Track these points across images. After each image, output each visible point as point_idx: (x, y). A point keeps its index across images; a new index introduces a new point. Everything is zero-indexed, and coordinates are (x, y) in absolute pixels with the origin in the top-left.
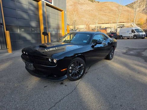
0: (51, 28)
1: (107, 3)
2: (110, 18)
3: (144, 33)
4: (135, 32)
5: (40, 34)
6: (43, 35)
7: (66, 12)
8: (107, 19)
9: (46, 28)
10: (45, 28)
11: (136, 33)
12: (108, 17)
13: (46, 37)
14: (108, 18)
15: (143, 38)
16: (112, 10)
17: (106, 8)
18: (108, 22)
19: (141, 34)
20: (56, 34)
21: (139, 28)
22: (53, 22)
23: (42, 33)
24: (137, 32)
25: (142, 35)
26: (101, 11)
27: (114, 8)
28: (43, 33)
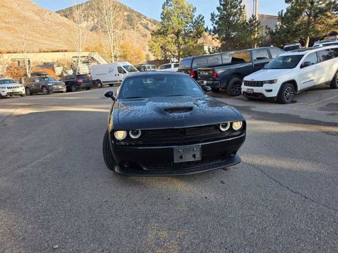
3: (139, 73)
4: (125, 72)
11: (128, 74)
16: (25, 19)
24: (129, 71)
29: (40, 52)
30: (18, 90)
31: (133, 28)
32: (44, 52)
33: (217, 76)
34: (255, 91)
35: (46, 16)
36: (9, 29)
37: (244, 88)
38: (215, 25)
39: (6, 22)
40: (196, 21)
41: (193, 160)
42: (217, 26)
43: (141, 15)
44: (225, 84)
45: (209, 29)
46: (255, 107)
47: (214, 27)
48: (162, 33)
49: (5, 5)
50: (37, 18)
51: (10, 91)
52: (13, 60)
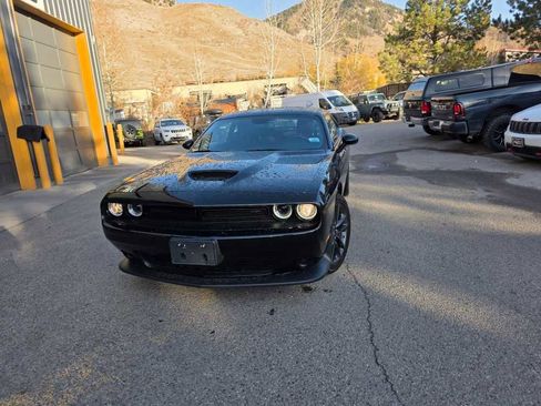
0: (47, 105)
1: (203, 10)
2: (223, 63)
3: (354, 108)
4: (330, 108)
5: (5, 136)
6: (23, 142)
7: (93, 40)
8: (213, 65)
9: (30, 107)
10: (27, 110)
11: (334, 110)
12: (214, 59)
13: (39, 147)
14: (217, 62)
15: (353, 123)
16: (225, 35)
17: (202, 25)
18: (218, 78)
19: (346, 110)
20: (68, 130)
21: (338, 93)
22: (49, 83)
23: (12, 134)
24: (337, 105)
25: (350, 113)
26: (186, 35)
27: (231, 28)
28: (22, 133)
29: (238, 80)
30: (183, 134)
31: (379, 33)
32: (243, 80)
33: (463, 112)
34: (527, 143)
35: (252, 28)
36: (205, 51)
37: (509, 136)
38: (516, 11)
39: (201, 42)
40: (474, 8)
41: (202, 262)
42: (521, 12)
43: (394, 8)
44: (480, 127)
45: (503, 20)
46: (517, 176)
47: (517, 16)
48: (405, 36)
49: (202, 17)
50: (240, 32)
51: (174, 135)
52: (192, 94)
